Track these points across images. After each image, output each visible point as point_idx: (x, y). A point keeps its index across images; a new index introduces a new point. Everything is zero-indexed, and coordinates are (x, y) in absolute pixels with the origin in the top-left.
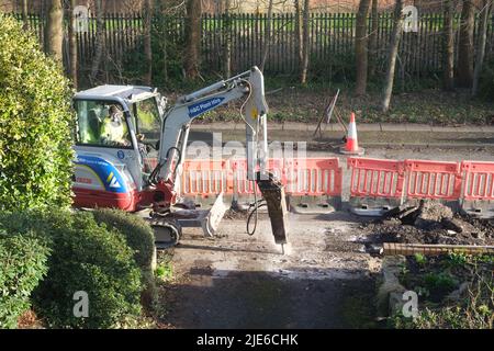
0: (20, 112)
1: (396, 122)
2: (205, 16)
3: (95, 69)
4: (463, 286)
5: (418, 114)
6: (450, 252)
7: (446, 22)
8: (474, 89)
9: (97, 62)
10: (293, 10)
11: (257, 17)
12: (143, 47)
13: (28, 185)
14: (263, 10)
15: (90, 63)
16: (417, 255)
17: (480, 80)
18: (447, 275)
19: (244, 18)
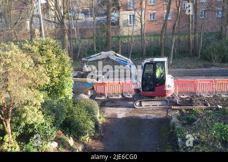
0: (55, 68)
1: (174, 68)
2: (112, 37)
3: (78, 54)
4: (198, 120)
5: (181, 65)
6: (194, 109)
7: (189, 36)
8: (199, 56)
9: (79, 53)
10: (140, 34)
11: (129, 36)
12: (93, 47)
13: (58, 91)
14: (130, 34)
15: (77, 53)
16: (183, 110)
17: (201, 54)
18: (193, 116)
19: (125, 37)
